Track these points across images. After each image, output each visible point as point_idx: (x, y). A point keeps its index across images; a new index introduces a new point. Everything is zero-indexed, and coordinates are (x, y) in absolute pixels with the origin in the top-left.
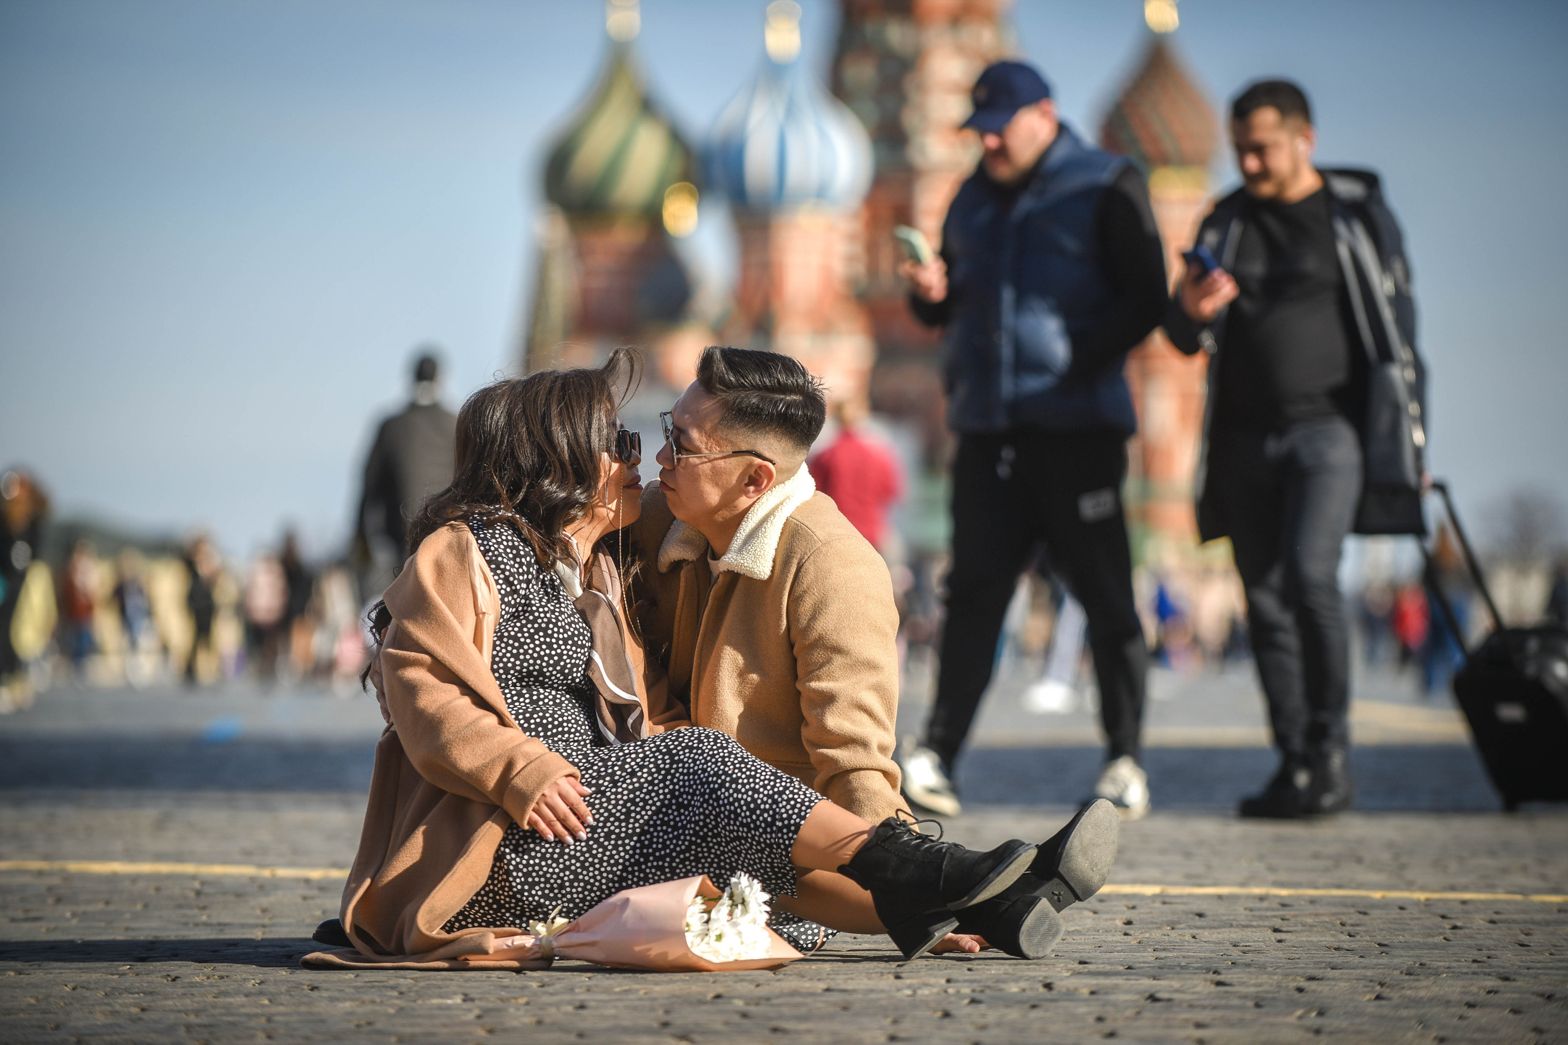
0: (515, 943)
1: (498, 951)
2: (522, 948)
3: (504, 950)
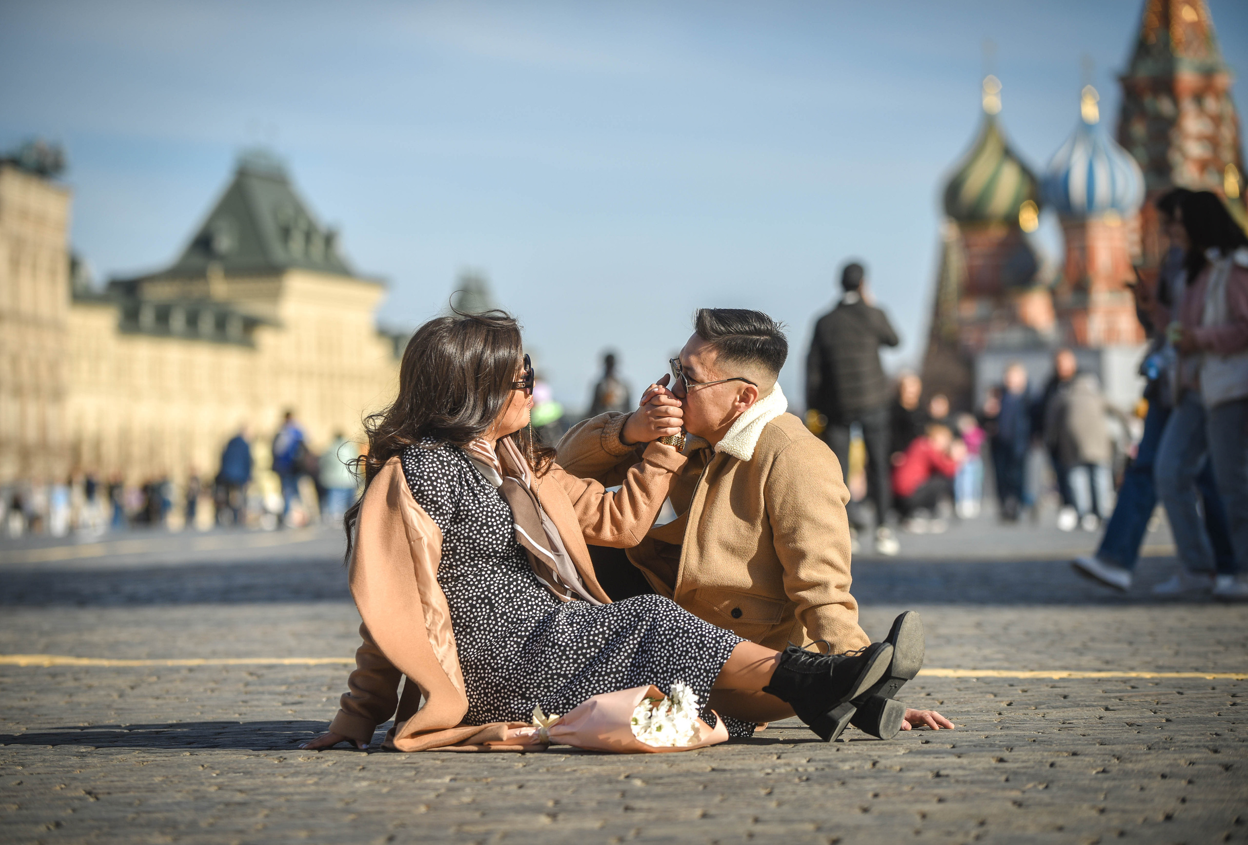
0: (522, 733)
1: (509, 739)
2: (526, 736)
3: (514, 738)
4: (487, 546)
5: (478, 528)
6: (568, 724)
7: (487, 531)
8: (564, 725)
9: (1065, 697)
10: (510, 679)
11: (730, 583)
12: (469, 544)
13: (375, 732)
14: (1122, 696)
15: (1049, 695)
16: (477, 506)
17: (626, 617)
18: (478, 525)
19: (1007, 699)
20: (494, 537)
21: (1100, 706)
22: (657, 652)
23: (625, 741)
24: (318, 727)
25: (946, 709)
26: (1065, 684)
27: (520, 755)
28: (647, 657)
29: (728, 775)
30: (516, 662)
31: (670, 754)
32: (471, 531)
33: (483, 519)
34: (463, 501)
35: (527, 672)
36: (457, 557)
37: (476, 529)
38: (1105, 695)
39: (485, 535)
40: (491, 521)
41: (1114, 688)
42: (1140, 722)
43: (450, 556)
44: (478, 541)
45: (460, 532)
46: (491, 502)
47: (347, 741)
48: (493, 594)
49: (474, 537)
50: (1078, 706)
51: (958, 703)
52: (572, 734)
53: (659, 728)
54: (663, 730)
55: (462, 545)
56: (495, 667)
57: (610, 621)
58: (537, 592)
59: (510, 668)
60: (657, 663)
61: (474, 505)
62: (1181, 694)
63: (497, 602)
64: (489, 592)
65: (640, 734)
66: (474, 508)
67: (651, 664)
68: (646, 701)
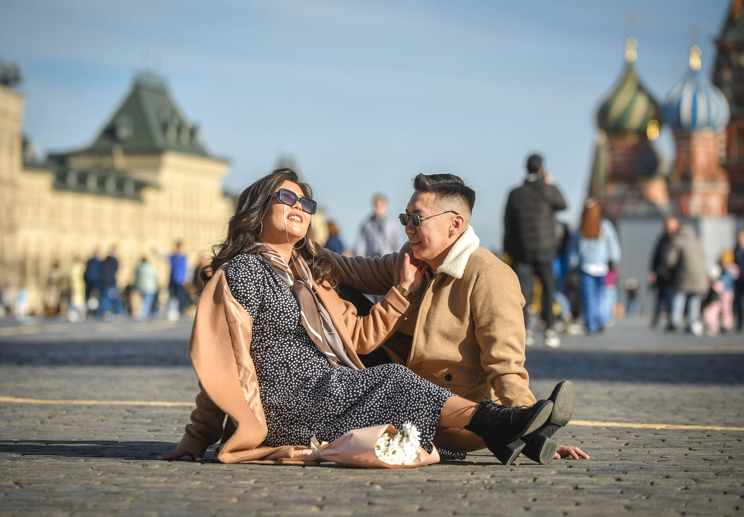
0: (303, 453)
1: (295, 457)
2: (306, 455)
3: (298, 456)
5: (278, 314)
6: (334, 448)
7: (284, 316)
8: (331, 448)
9: (663, 441)
10: (300, 416)
11: (445, 358)
12: (272, 325)
13: (207, 450)
14: (701, 441)
15: (652, 439)
16: (276, 300)
17: (378, 378)
18: (277, 313)
19: (625, 441)
20: (289, 320)
21: (686, 447)
22: (399, 398)
23: (371, 460)
24: (170, 446)
25: (584, 446)
26: (664, 433)
27: (301, 467)
28: (392, 401)
29: (438, 484)
30: (304, 405)
31: (401, 470)
32: (273, 316)
33: (280, 309)
34: (267, 297)
35: (312, 413)
36: (265, 334)
37: (276, 316)
38: (689, 440)
39: (282, 319)
40: (286, 310)
41: (696, 436)
42: (712, 458)
43: (260, 334)
44: (278, 323)
45: (266, 317)
46: (284, 298)
47: (188, 455)
48: (290, 360)
49: (275, 320)
50: (672, 446)
51: (593, 442)
52: (336, 455)
53: (394, 452)
54: (396, 454)
55: (268, 326)
56: (290, 407)
57: (367, 380)
58: (318, 360)
59: (300, 408)
60: (399, 405)
61: (274, 300)
62: (740, 441)
63: (292, 366)
64: (287, 359)
65: (381, 456)
66: (274, 301)
67: (395, 406)
68: (386, 434)
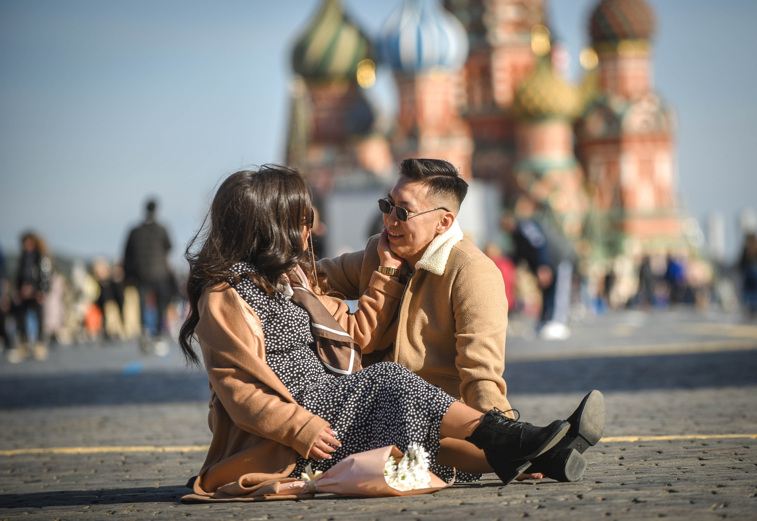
4: (287, 342)
5: (281, 327)
7: (288, 330)
18: (281, 326)
20: (292, 335)
23: (380, 488)
32: (275, 330)
37: (279, 329)
39: (286, 333)
40: (291, 323)
44: (281, 337)
46: (291, 309)
49: (278, 334)
53: (403, 478)
54: (406, 479)
65: (391, 482)
66: (279, 313)
68: (392, 458)
